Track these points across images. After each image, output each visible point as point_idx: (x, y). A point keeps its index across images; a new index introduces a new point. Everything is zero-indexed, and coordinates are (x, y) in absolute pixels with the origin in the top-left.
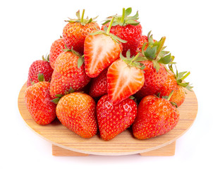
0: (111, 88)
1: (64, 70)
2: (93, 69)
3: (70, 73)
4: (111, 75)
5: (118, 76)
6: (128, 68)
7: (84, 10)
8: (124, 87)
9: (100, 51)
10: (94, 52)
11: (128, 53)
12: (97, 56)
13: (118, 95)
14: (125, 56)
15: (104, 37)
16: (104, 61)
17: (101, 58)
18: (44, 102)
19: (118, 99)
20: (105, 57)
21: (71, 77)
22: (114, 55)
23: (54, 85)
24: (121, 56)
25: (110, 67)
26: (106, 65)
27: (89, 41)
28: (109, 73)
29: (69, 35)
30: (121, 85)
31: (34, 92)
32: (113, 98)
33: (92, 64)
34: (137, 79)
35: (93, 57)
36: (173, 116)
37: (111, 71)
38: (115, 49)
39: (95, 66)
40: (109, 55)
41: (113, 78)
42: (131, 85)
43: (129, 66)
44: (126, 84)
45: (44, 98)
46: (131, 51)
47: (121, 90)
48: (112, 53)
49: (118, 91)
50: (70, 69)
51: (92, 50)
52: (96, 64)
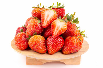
0: (53, 31)
1: (33, 25)
2: (45, 24)
3: (35, 26)
4: (53, 26)
5: (56, 26)
6: (60, 22)
7: (41, 3)
8: (58, 30)
9: (48, 16)
10: (46, 17)
11: (60, 17)
12: (47, 19)
13: (56, 34)
14: (59, 18)
15: (50, 10)
16: (50, 20)
17: (49, 19)
18: (23, 40)
19: (56, 35)
20: (50, 19)
21: (35, 28)
22: (54, 17)
23: (28, 32)
24: (57, 18)
25: (53, 22)
26: (51, 22)
27: (43, 13)
28: (52, 25)
29: (34, 12)
30: (57, 30)
31: (19, 36)
32: (54, 35)
33: (44, 22)
34: (64, 26)
35: (45, 19)
36: (80, 43)
37: (53, 24)
38: (54, 15)
39: (46, 23)
40: (52, 17)
41: (54, 27)
42: (62, 29)
43: (61, 21)
44: (60, 29)
45: (23, 38)
46: (61, 17)
47: (58, 32)
48: (53, 16)
49: (56, 32)
50: (35, 24)
51: (44, 16)
52: (47, 22)
